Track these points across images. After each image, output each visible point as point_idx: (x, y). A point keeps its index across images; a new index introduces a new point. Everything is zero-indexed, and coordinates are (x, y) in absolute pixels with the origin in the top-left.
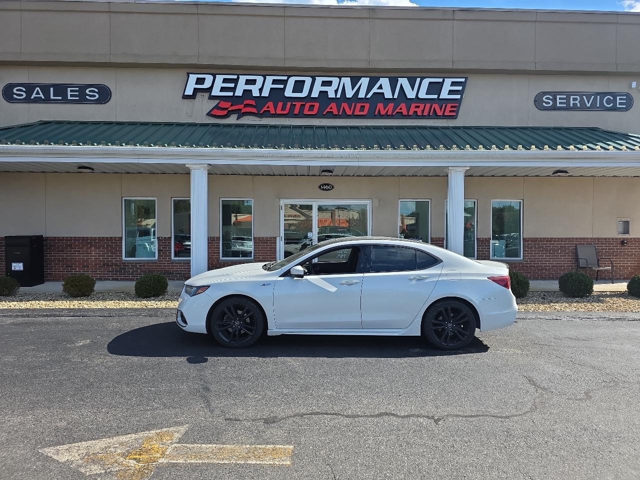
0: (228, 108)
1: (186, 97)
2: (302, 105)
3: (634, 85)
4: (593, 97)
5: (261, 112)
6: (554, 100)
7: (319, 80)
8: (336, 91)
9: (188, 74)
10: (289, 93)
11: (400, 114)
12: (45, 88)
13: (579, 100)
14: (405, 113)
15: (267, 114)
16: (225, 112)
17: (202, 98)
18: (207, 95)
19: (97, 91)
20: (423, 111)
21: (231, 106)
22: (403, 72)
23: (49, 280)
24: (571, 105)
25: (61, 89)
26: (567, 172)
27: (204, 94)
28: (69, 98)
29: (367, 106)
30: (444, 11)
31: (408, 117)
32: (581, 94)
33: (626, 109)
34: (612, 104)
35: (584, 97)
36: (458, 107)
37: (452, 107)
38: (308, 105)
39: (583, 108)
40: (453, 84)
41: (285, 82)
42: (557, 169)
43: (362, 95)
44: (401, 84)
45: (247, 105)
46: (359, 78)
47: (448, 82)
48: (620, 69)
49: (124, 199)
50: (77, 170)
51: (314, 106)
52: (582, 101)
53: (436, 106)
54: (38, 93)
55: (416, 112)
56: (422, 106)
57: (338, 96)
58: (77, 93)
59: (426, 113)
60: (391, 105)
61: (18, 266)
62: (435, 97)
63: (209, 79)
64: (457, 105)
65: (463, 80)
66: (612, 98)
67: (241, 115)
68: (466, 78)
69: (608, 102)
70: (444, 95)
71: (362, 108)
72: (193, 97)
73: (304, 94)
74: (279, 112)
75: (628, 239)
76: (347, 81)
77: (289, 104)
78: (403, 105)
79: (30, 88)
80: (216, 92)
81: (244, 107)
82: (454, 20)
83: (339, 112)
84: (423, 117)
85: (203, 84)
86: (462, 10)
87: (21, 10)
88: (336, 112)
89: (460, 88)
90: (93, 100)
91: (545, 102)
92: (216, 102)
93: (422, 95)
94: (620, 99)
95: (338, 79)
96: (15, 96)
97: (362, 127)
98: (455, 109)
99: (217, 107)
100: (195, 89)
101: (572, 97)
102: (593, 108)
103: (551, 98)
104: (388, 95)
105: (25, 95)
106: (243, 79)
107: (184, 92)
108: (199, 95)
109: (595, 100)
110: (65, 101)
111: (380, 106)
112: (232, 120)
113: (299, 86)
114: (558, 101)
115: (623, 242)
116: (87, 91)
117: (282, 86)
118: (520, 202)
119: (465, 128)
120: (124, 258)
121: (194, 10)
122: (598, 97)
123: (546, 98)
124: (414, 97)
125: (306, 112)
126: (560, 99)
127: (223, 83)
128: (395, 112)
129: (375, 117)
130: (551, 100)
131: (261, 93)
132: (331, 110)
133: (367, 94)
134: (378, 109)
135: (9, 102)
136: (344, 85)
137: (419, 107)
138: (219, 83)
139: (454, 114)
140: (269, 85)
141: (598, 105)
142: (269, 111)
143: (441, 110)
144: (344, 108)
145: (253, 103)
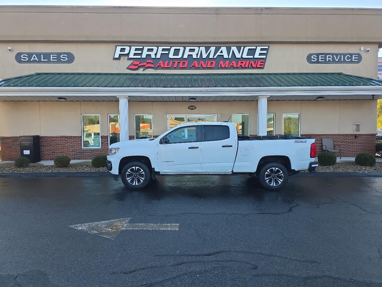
0: (138, 65)
1: (115, 59)
2: (178, 63)
3: (362, 49)
4: (339, 56)
5: (156, 67)
6: (318, 58)
7: (188, 49)
8: (197, 55)
9: (116, 46)
10: (171, 56)
11: (233, 67)
12: (38, 55)
13: (331, 57)
14: (235, 66)
15: (159, 67)
16: (136, 67)
17: (124, 59)
18: (126, 58)
19: (66, 56)
20: (245, 65)
21: (140, 63)
22: (234, 44)
23: (43, 160)
24: (327, 60)
25: (47, 56)
26: (324, 98)
28: (51, 60)
29: (214, 62)
30: (256, 9)
31: (237, 68)
32: (333, 54)
33: (358, 62)
34: (350, 60)
35: (335, 56)
36: (265, 63)
37: (261, 62)
38: (182, 62)
39: (334, 62)
40: (262, 49)
42: (318, 96)
43: (211, 56)
44: (233, 50)
46: (210, 47)
47: (259, 48)
48: (354, 40)
49: (82, 115)
50: (57, 99)
51: (185, 63)
52: (333, 58)
53: (252, 62)
54: (34, 58)
55: (241, 66)
56: (244, 62)
57: (198, 57)
58: (56, 58)
59: (247, 66)
60: (227, 62)
61: (27, 152)
62: (252, 57)
63: (127, 49)
64: (264, 61)
65: (267, 47)
66: (350, 56)
67: (145, 68)
68: (269, 46)
69: (348, 58)
70: (257, 56)
71: (212, 64)
72: (119, 59)
73: (180, 56)
74: (166, 66)
75: (359, 134)
76: (203, 49)
77: (171, 62)
78: (234, 62)
79: (30, 55)
80: (131, 56)
81: (147, 64)
82: (261, 14)
83: (199, 66)
84: (245, 68)
85: (124, 51)
86: (266, 8)
87: (24, 12)
88: (197, 66)
89: (265, 52)
90: (64, 61)
91: (313, 59)
92: (132, 61)
93: (245, 56)
94: (355, 57)
95: (198, 48)
96: (22, 59)
97: (212, 74)
98: (263, 64)
99: (132, 64)
100: (120, 54)
101: (328, 56)
102: (340, 62)
103: (316, 56)
104: (226, 56)
105: (27, 59)
106: (146, 48)
108: (122, 58)
109: (340, 58)
110: (49, 62)
111: (221, 62)
112: (141, 71)
113: (177, 52)
114: (320, 58)
115: (356, 136)
116: (61, 56)
117: (167, 52)
118: (299, 115)
119: (268, 74)
120: (83, 147)
121: (119, 11)
122: (342, 56)
123: (313, 57)
124: (240, 57)
125: (181, 66)
126: (321, 57)
127: (135, 51)
128: (230, 66)
129: (219, 68)
130: (316, 58)
131: (156, 56)
132: (194, 65)
133: (214, 56)
134: (220, 64)
135: (19, 63)
136: (201, 51)
137: (243, 63)
138: (133, 51)
139: (262, 66)
140: (160, 52)
141: (342, 60)
142: (161, 66)
143: (255, 64)
144: (201, 64)
145: (152, 61)
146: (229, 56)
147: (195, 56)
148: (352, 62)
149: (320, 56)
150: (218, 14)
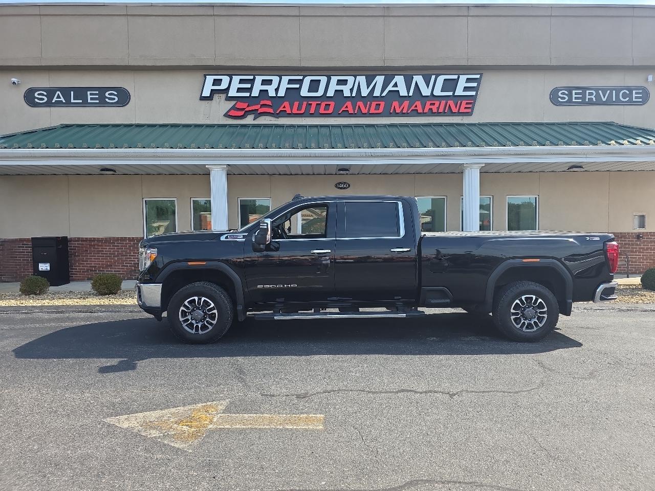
0: (244, 109)
1: (203, 98)
2: (317, 104)
3: (650, 78)
4: (609, 91)
5: (278, 112)
6: (570, 95)
7: (334, 79)
8: (352, 90)
9: (205, 76)
10: (304, 92)
11: (415, 112)
12: (66, 91)
13: (594, 95)
14: (420, 111)
15: (282, 114)
16: (242, 113)
17: (219, 99)
18: (223, 96)
19: (116, 93)
20: (438, 108)
21: (248, 106)
22: (418, 70)
23: (74, 280)
24: (587, 100)
25: (81, 93)
26: (582, 167)
27: (221, 95)
28: (89, 101)
29: (382, 104)
30: (459, 8)
31: (423, 114)
32: (597, 89)
33: (642, 103)
34: (628, 99)
35: (600, 92)
36: (474, 104)
37: (467, 103)
38: (323, 105)
39: (599, 103)
40: (468, 80)
41: (300, 82)
42: (572, 164)
43: (377, 93)
44: (416, 82)
45: (263, 106)
46: (375, 76)
47: (463, 78)
48: (636, 64)
49: (144, 200)
50: (99, 171)
51: (329, 105)
52: (598, 96)
53: (451, 102)
54: (58, 97)
55: (431, 109)
56: (437, 103)
57: (354, 95)
58: (97, 96)
59: (441, 110)
60: (406, 103)
61: (44, 267)
62: (451, 94)
63: (225, 80)
64: (472, 102)
65: (478, 76)
66: (628, 92)
67: (258, 115)
68: (481, 75)
69: (624, 96)
70: (459, 91)
71: (378, 106)
72: (210, 98)
73: (320, 93)
74: (295, 111)
75: (644, 233)
76: (362, 79)
77: (305, 103)
78: (418, 103)
79: (51, 92)
80: (233, 93)
81: (261, 107)
82: (468, 16)
84: (438, 114)
85: (220, 85)
86: (477, 6)
87: (40, 15)
88: (351, 111)
89: (475, 85)
90: (112, 103)
91: (560, 97)
92: (233, 103)
93: (438, 92)
94: (636, 93)
95: (353, 78)
96: (36, 100)
97: (377, 126)
98: (470, 106)
99: (234, 108)
100: (212, 90)
101: (588, 92)
102: (609, 103)
103: (567, 93)
104: (403, 92)
105: (46, 99)
106: (259, 79)
107: (201, 94)
108: (216, 96)
109: (611, 95)
110: (85, 104)
111: (395, 104)
112: (249, 120)
114: (574, 96)
115: (638, 236)
116: (107, 94)
117: (297, 86)
118: (536, 198)
119: (480, 124)
121: (210, 11)
122: (614, 91)
123: (562, 94)
124: (429, 94)
125: (322, 111)
126: (576, 94)
127: (239, 83)
128: (411, 110)
129: (390, 115)
130: (566, 94)
131: (277, 93)
132: (346, 109)
133: (382, 93)
134: (393, 107)
135: (30, 106)
136: (359, 83)
137: (434, 104)
138: (236, 84)
139: (469, 110)
140: (285, 85)
141: (614, 100)
142: (285, 111)
143: (456, 107)
144: (359, 106)
145: (269, 103)
146: (408, 92)
147: (347, 93)
148: (631, 103)
149: (574, 92)
150: (389, 16)
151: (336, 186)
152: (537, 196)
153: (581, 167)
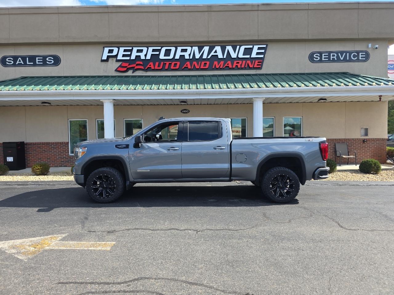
0: (126, 67)
1: (103, 61)
2: (169, 64)
3: (370, 45)
4: (344, 54)
5: (146, 68)
6: (321, 56)
7: (179, 49)
8: (190, 55)
9: (104, 48)
10: (162, 57)
11: (228, 68)
12: (24, 58)
13: (336, 56)
14: (230, 67)
15: (149, 69)
16: (125, 69)
17: (112, 61)
18: (115, 59)
19: (52, 58)
20: (241, 65)
21: (129, 65)
22: (229, 43)
24: (331, 59)
25: (32, 58)
27: (113, 59)
28: (37, 63)
29: (208, 63)
30: (253, 5)
31: (232, 69)
32: (337, 52)
34: (356, 58)
35: (339, 54)
36: (262, 62)
37: (258, 62)
38: (173, 64)
39: (338, 60)
40: (259, 49)
41: (159, 51)
42: (320, 98)
43: (205, 57)
44: (228, 50)
45: (137, 65)
46: (203, 47)
48: (361, 37)
49: (69, 120)
50: (40, 104)
51: (177, 64)
52: (338, 57)
53: (249, 62)
54: (20, 61)
55: (237, 66)
57: (191, 58)
58: (42, 60)
59: (243, 66)
60: (222, 63)
61: (10, 159)
62: (248, 56)
63: (115, 50)
64: (261, 61)
65: (265, 46)
66: (356, 54)
67: (135, 70)
68: (267, 45)
69: (354, 56)
70: (254, 55)
71: (205, 64)
72: (107, 60)
73: (171, 57)
74: (156, 68)
75: (367, 139)
76: (196, 49)
77: (162, 63)
78: (229, 62)
79: (15, 58)
80: (120, 57)
81: (136, 66)
82: (258, 10)
83: (191, 67)
84: (242, 69)
85: (112, 53)
86: (263, 5)
87: (9, 14)
88: (189, 67)
89: (263, 51)
90: (50, 64)
91: (315, 58)
92: (120, 63)
93: (241, 56)
94: (362, 55)
95: (190, 48)
96: (7, 63)
97: (205, 76)
98: (260, 64)
99: (120, 66)
100: (108, 56)
101: (332, 54)
102: (345, 60)
103: (319, 55)
104: (220, 56)
105: (13, 62)
106: (135, 49)
107: (102, 58)
108: (110, 59)
109: (346, 56)
110: (35, 65)
111: (216, 63)
112: (130, 73)
113: (168, 53)
114: (323, 57)
115: (364, 141)
116: (47, 59)
117: (158, 53)
119: (266, 75)
120: (70, 154)
121: (106, 10)
122: (348, 54)
123: (316, 56)
124: (236, 57)
125: (172, 67)
126: (325, 55)
127: (124, 52)
128: (225, 66)
129: (213, 69)
130: (319, 56)
131: (146, 57)
132: (187, 66)
134: (214, 64)
135: (4, 66)
136: (194, 51)
137: (239, 63)
138: (121, 52)
139: (260, 66)
140: (150, 52)
141: (348, 59)
142: (151, 67)
143: (252, 64)
144: (194, 65)
145: (141, 63)
147: (187, 57)
148: (358, 60)
150: (212, 11)
151: (181, 111)
152: (302, 117)
153: (325, 99)
